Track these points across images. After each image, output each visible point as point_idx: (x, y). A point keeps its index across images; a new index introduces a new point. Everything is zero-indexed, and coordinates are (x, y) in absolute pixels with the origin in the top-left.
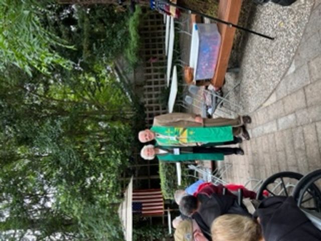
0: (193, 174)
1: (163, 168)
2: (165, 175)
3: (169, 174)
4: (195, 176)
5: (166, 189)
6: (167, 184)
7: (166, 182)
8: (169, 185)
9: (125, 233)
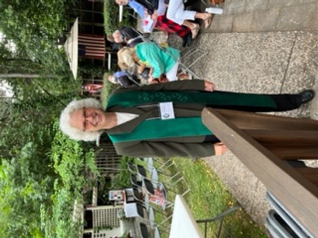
0: (133, 14)
1: (108, 7)
2: (109, 14)
3: (113, 13)
4: (134, 16)
5: (109, 25)
6: (110, 21)
7: (109, 19)
8: (111, 22)
9: (70, 64)
